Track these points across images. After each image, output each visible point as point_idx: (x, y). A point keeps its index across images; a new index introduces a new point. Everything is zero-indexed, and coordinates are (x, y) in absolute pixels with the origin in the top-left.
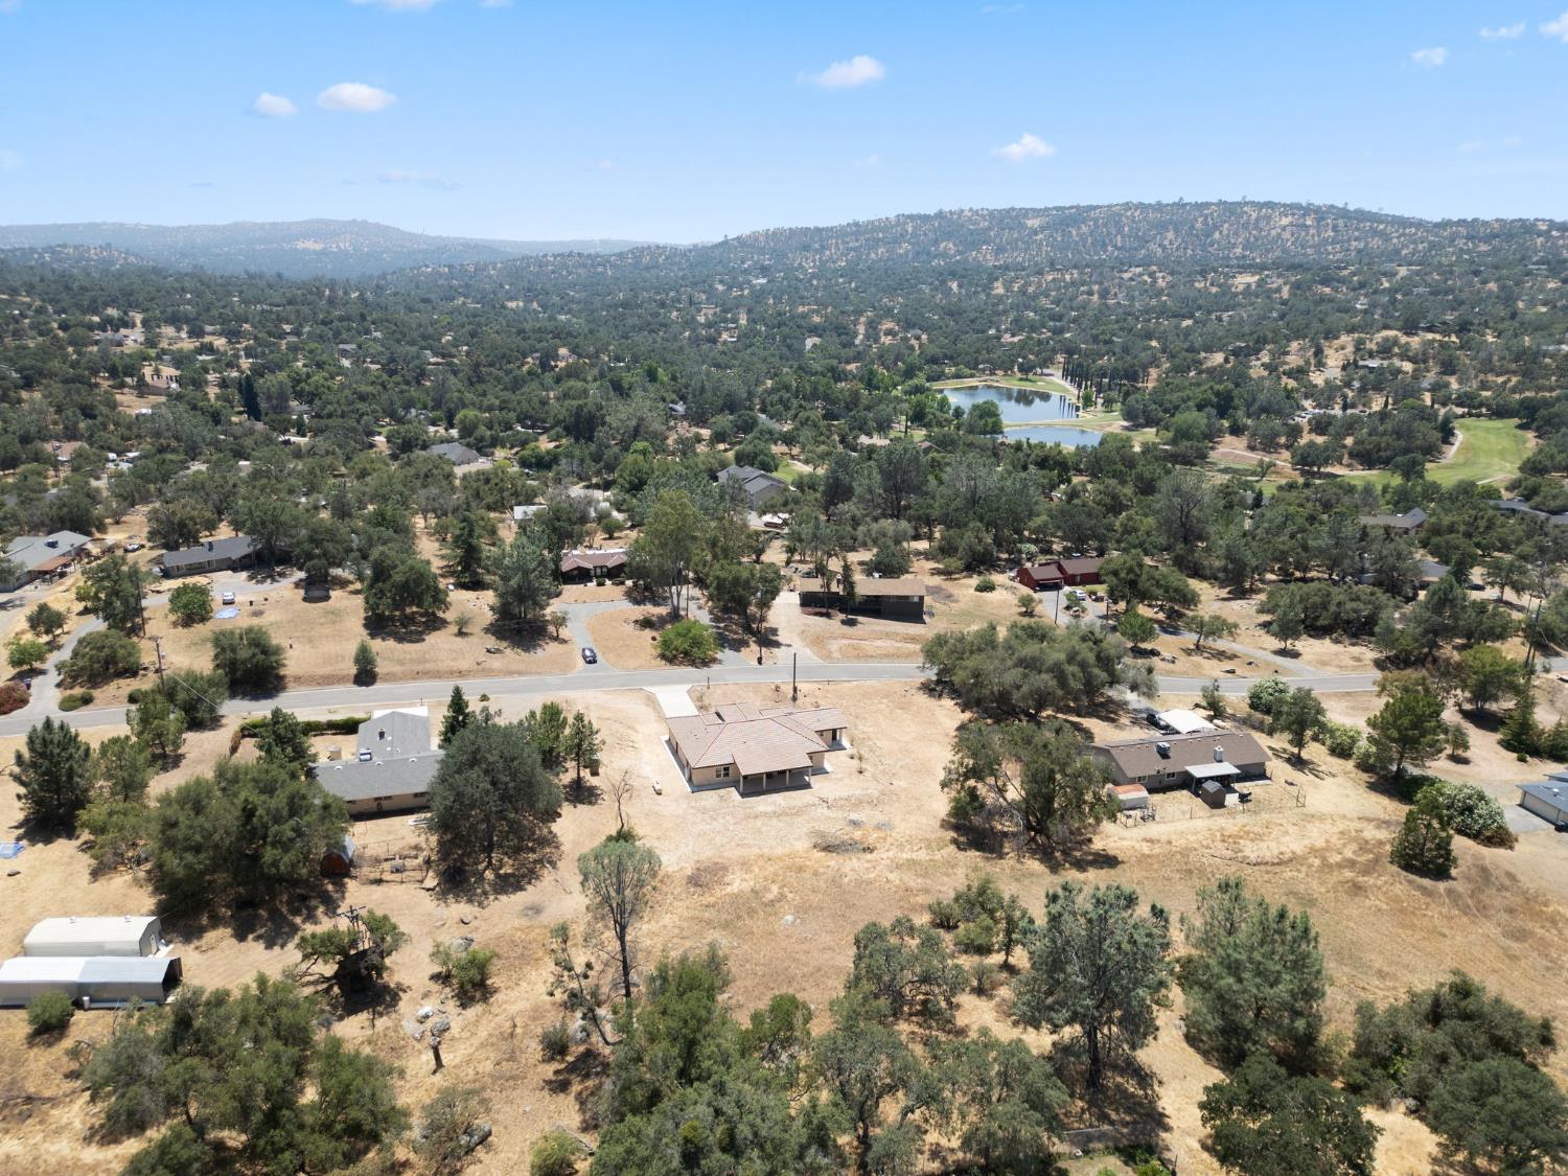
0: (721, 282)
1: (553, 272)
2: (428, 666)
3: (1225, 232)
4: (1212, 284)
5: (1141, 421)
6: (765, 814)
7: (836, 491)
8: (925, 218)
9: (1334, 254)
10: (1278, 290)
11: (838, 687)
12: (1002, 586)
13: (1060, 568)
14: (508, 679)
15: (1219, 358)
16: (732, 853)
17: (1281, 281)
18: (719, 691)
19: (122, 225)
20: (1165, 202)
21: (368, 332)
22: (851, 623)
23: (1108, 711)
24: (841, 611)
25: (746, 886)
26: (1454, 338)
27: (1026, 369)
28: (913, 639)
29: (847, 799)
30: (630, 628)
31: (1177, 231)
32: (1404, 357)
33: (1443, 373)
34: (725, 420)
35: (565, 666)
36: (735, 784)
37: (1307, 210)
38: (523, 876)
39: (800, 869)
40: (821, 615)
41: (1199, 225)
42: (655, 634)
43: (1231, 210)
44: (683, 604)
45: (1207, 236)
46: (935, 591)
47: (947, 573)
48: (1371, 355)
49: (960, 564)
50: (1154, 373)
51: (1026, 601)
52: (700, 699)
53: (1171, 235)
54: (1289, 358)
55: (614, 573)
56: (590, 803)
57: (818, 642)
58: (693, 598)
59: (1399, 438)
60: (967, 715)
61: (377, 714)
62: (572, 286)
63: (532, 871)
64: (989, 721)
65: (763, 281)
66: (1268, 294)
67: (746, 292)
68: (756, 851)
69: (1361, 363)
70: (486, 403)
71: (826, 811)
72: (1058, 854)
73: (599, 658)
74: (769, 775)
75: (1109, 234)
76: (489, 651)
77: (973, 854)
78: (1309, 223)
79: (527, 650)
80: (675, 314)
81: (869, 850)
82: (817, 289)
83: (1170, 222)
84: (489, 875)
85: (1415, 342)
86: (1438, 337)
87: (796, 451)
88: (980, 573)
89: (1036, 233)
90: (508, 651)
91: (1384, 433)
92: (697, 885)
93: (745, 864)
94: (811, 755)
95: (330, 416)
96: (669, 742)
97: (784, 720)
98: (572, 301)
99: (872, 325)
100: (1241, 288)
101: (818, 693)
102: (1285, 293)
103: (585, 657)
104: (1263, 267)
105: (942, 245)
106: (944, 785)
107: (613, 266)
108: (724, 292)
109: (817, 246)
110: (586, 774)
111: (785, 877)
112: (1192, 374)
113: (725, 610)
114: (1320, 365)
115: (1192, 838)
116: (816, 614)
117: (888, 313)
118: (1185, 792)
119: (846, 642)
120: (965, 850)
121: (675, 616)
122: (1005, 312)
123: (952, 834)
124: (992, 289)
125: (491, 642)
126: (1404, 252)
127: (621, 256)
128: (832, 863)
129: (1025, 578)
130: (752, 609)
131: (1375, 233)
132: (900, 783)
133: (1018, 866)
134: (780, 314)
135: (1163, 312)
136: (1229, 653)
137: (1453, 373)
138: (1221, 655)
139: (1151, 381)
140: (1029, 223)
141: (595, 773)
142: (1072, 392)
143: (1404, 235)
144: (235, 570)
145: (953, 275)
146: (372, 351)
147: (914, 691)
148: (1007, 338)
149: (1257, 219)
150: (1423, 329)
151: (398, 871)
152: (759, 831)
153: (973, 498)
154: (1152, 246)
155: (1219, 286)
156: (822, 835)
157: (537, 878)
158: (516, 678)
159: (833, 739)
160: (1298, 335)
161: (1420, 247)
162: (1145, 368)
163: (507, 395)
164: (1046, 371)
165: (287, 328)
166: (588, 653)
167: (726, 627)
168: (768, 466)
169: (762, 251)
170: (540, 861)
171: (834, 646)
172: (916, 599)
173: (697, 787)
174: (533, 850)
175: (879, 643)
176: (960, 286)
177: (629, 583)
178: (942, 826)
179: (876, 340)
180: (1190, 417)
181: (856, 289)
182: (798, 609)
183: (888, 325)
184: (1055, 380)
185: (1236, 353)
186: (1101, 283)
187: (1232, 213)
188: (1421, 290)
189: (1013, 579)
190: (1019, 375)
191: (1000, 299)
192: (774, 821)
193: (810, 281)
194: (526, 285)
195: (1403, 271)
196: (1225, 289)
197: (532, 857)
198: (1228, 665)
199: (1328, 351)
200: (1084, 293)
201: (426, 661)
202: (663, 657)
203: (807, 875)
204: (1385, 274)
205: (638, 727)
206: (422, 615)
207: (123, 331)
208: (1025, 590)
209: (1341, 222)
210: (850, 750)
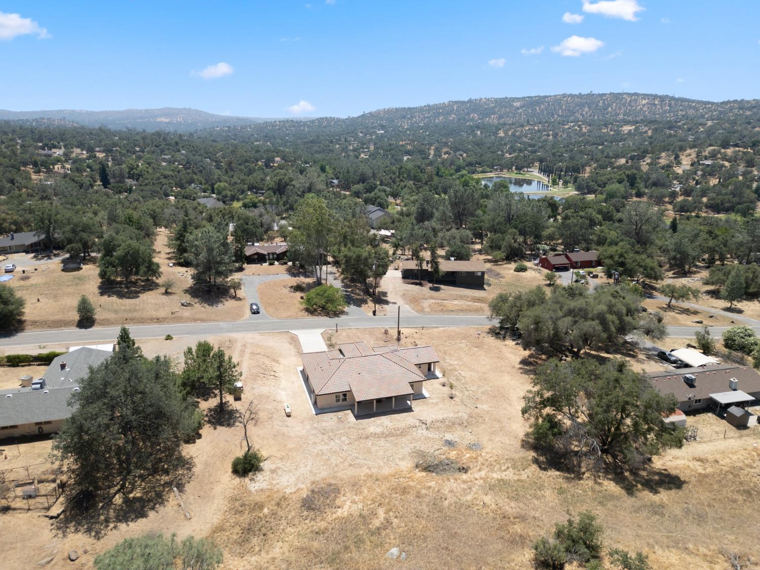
0: (361, 132)
1: (279, 129)
2: (135, 315)
3: (614, 108)
4: (611, 130)
5: (586, 191)
6: (375, 435)
7: (423, 216)
8: (463, 103)
9: (670, 117)
10: (646, 132)
11: (429, 331)
12: (531, 268)
13: (567, 257)
14: (192, 324)
15: (623, 161)
16: (346, 474)
17: (647, 128)
18: (344, 334)
19: (74, 111)
20: (583, 93)
21: (179, 151)
22: (437, 289)
23: (630, 350)
24: (430, 282)
25: (356, 509)
26: (749, 150)
27: (519, 169)
28: (479, 300)
29: (443, 421)
30: (286, 291)
31: (589, 108)
32: (724, 158)
33: (748, 166)
34: (359, 187)
35: (238, 315)
36: (351, 407)
37: (655, 97)
38: (149, 501)
39: (405, 491)
40: (416, 284)
41: (601, 104)
42: (302, 294)
43: (617, 97)
44: (324, 276)
45: (605, 110)
46: (490, 270)
47: (495, 261)
48: (706, 158)
49: (503, 255)
50: (588, 169)
51: (550, 278)
52: (329, 339)
53: (586, 109)
54: (660, 161)
55: (280, 257)
56: (229, 425)
57: (414, 301)
58: (331, 273)
59: (734, 197)
60: (527, 353)
61: (72, 349)
62: (288, 135)
63: (159, 495)
64: (544, 357)
65: (383, 132)
66: (642, 134)
67: (374, 137)
68: (365, 471)
69: (701, 162)
70: (233, 181)
71: (425, 432)
72: (627, 474)
73: (262, 310)
74: (379, 401)
75: (555, 109)
76: (183, 305)
77: (554, 473)
78: (656, 102)
79: (212, 305)
80: (338, 146)
81: (464, 470)
82: (409, 135)
83: (586, 103)
84: (118, 500)
85: (730, 151)
86: (741, 149)
87: (398, 201)
88: (515, 261)
89: (518, 109)
90: (197, 305)
91: (726, 194)
92: (310, 508)
93: (355, 485)
94: (412, 384)
95: (146, 185)
96: (303, 372)
97: (390, 356)
98: (287, 141)
99: (437, 149)
100: (626, 132)
101: (415, 335)
102: (650, 133)
103: (251, 309)
104: (637, 122)
105: (472, 115)
106: (524, 411)
107: (308, 126)
108: (362, 137)
109: (409, 116)
110: (229, 398)
111: (391, 498)
112: (609, 169)
113: (353, 280)
114: (679, 163)
115: (734, 457)
116: (413, 283)
117: (446, 144)
118: (710, 414)
119: (434, 301)
120: (545, 469)
121: (319, 283)
122: (505, 144)
123: (532, 454)
124: (498, 134)
125: (187, 298)
126: (706, 116)
127: (313, 122)
128: (432, 484)
129: (545, 264)
130: (370, 280)
131: (690, 107)
132: (484, 407)
133: (597, 487)
134: (390, 145)
135: (587, 143)
136: (693, 310)
137: (753, 166)
138: (686, 311)
139: (587, 173)
140: (515, 104)
141: (238, 399)
142: (545, 179)
143: (706, 108)
144: (27, 252)
145: (478, 127)
146: (178, 159)
147: (485, 335)
148: (507, 155)
149: (630, 101)
150: (732, 146)
151: (30, 497)
152: (369, 451)
153: (509, 216)
154: (577, 114)
155: (615, 131)
156: (421, 454)
157: (162, 503)
158: (199, 324)
159: (428, 370)
160: (665, 149)
161: (715, 113)
162: (583, 166)
163: (246, 177)
164: (529, 170)
165: (138, 149)
166: (254, 307)
167: (352, 292)
168: (382, 206)
169: (382, 119)
170: (169, 484)
171: (426, 304)
172: (479, 274)
173: (321, 410)
174: (167, 472)
175: (456, 302)
176: (481, 133)
177: (290, 263)
178: (523, 446)
179: (440, 156)
180: (614, 187)
181: (429, 135)
182: (401, 281)
183: (445, 150)
184: (535, 173)
185: (632, 158)
186: (553, 131)
187: (617, 99)
188: (721, 131)
189: (537, 265)
190: (516, 171)
191: (502, 138)
192: (382, 442)
193: (406, 131)
194: (265, 134)
195: (710, 123)
196: (618, 133)
197: (165, 478)
198: (697, 318)
199: (681, 157)
200: (544, 135)
201: (135, 310)
202: (307, 310)
203: (410, 497)
204: (700, 124)
205: (282, 360)
206: (143, 281)
207: (53, 150)
208: (546, 271)
209: (673, 102)
210: (442, 380)
